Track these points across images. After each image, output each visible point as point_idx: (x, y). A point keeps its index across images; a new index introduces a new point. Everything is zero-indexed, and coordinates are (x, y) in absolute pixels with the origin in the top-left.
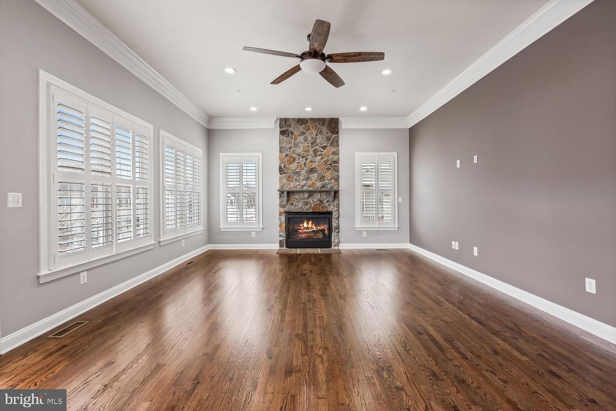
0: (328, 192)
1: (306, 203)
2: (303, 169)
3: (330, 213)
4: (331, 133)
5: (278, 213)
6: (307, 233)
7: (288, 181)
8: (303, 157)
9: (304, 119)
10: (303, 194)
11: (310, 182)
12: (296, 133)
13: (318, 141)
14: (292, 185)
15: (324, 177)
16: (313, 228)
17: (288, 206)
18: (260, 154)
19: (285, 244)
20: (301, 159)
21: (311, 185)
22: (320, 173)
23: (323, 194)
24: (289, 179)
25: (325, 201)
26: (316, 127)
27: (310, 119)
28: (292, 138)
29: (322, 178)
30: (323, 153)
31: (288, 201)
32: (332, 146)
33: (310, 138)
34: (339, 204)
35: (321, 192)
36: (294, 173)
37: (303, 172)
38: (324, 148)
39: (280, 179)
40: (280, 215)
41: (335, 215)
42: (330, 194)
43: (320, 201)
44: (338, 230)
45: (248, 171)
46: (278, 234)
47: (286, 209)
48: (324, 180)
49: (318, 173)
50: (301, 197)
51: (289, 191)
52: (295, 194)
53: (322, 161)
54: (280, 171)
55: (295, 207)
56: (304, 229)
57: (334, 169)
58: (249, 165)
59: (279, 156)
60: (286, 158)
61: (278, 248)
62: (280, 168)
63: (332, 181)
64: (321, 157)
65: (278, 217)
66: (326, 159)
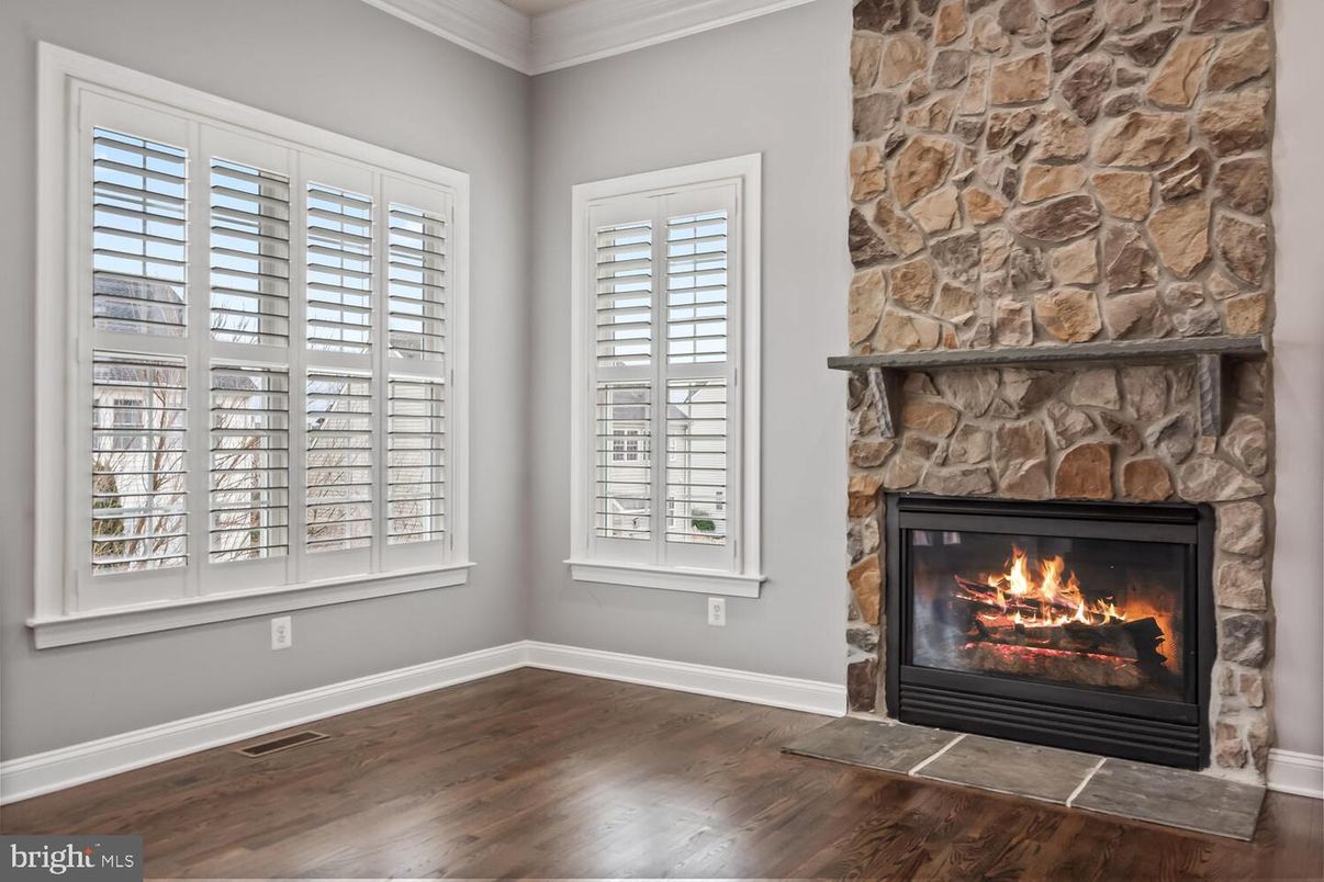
0: (1174, 362)
2: (995, 220)
3: (1200, 515)
5: (844, 502)
6: (1034, 635)
7: (900, 302)
8: (993, 145)
10: (992, 379)
11: (1041, 303)
13: (1104, 14)
14: (926, 324)
15: (1148, 258)
16: (1070, 612)
17: (897, 458)
18: (751, 163)
19: (881, 693)
20: (985, 156)
21: (1053, 321)
22: (1118, 234)
23: (1138, 377)
24: (906, 289)
25: (1151, 432)
28: (926, 33)
29: (1131, 268)
30: (1141, 91)
31: (898, 427)
32: (1209, 27)
34: (1270, 450)
35: (1119, 364)
36: (938, 252)
37: (999, 240)
38: (1148, 51)
39: (856, 293)
40: (853, 514)
41: (1234, 531)
42: (1192, 374)
43: (1117, 428)
44: (1256, 645)
46: (844, 626)
47: (889, 478)
48: (1144, 279)
49: (1104, 235)
50: (983, 399)
51: (900, 363)
52: (942, 381)
53: (1136, 144)
54: (855, 248)
55: (944, 463)
56: (1011, 611)
57: (1229, 191)
58: (703, 231)
59: (853, 160)
60: (892, 164)
61: (841, 711)
62: (857, 226)
63: (1216, 280)
64: (1122, 120)
65: (842, 524)
66: (1161, 131)
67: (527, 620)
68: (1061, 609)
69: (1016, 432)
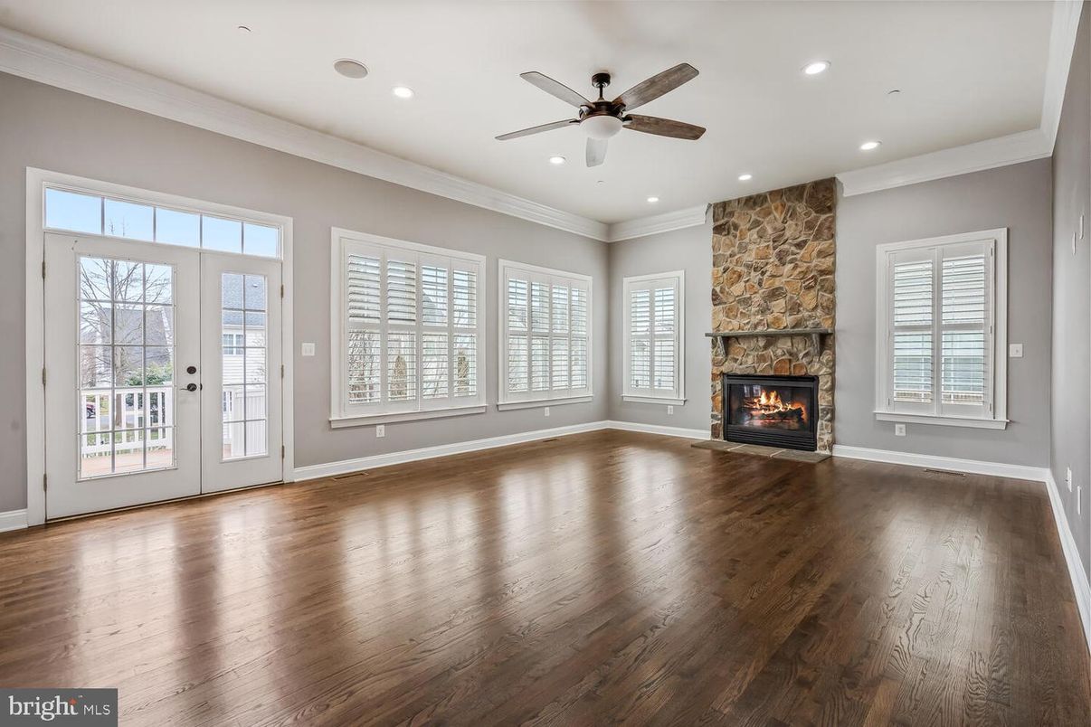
0: (807, 335)
1: (761, 359)
2: (756, 293)
3: (814, 379)
4: (816, 212)
5: (710, 376)
6: (768, 416)
7: (727, 317)
8: (755, 270)
9: (759, 196)
10: (755, 340)
11: (770, 318)
12: (743, 226)
13: (788, 234)
14: (735, 323)
15: (800, 305)
16: (777, 408)
17: (727, 363)
18: (681, 273)
19: (722, 433)
20: (753, 273)
21: (773, 323)
22: (791, 298)
23: (796, 340)
24: (729, 312)
26: (783, 206)
27: (771, 193)
28: (735, 236)
29: (795, 308)
30: (798, 257)
31: (727, 353)
32: (817, 239)
33: (770, 231)
34: (834, 361)
35: (791, 336)
36: (739, 302)
37: (757, 299)
38: (800, 245)
39: (714, 314)
40: (713, 380)
41: (824, 383)
42: (811, 339)
43: (791, 354)
44: (829, 415)
45: (665, 304)
46: (710, 413)
47: (724, 369)
48: (799, 311)
49: (788, 298)
50: (752, 345)
51: (727, 335)
52: (740, 340)
53: (796, 272)
54: (713, 300)
55: (741, 364)
56: (761, 409)
57: (822, 287)
58: (665, 293)
59: (713, 273)
60: (725, 275)
61: (709, 438)
62: (714, 293)
63: (819, 312)
64: (792, 265)
65: (710, 383)
66: (803, 269)
67: (609, 414)
68: (776, 407)
69: (762, 355)
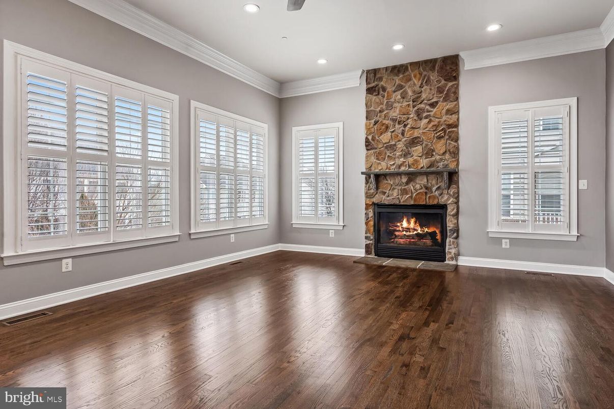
0: (438, 174)
1: (404, 192)
2: (399, 141)
3: (444, 207)
4: (445, 80)
5: (364, 206)
6: (409, 236)
7: (378, 159)
8: (399, 123)
9: (402, 66)
10: (399, 177)
11: (410, 160)
12: (390, 88)
13: (424, 96)
14: (384, 164)
15: (433, 151)
16: (417, 230)
17: (377, 195)
18: (340, 125)
19: (373, 251)
20: (397, 126)
21: (413, 164)
22: (427, 145)
23: (431, 177)
24: (379, 156)
25: (434, 189)
26: (421, 74)
27: (411, 64)
28: (383, 97)
29: (429, 153)
30: (432, 114)
31: (377, 188)
32: (446, 101)
33: (410, 93)
34: (458, 193)
35: (427, 174)
36: (386, 148)
37: (400, 145)
38: (433, 105)
39: (367, 157)
40: (367, 209)
41: (451, 210)
42: (442, 176)
43: (427, 188)
44: (455, 234)
45: (327, 149)
46: (364, 235)
47: (375, 200)
48: (432, 155)
49: (424, 145)
50: (397, 181)
51: (379, 173)
52: (388, 178)
53: (430, 126)
54: (366, 146)
55: (388, 196)
56: (403, 231)
57: (450, 137)
58: (327, 140)
59: (366, 125)
60: (376, 127)
61: (363, 255)
62: (367, 140)
63: (447, 156)
64: (428, 120)
65: (364, 212)
66: (436, 123)
67: (281, 238)
68: (415, 230)
69: (404, 189)
